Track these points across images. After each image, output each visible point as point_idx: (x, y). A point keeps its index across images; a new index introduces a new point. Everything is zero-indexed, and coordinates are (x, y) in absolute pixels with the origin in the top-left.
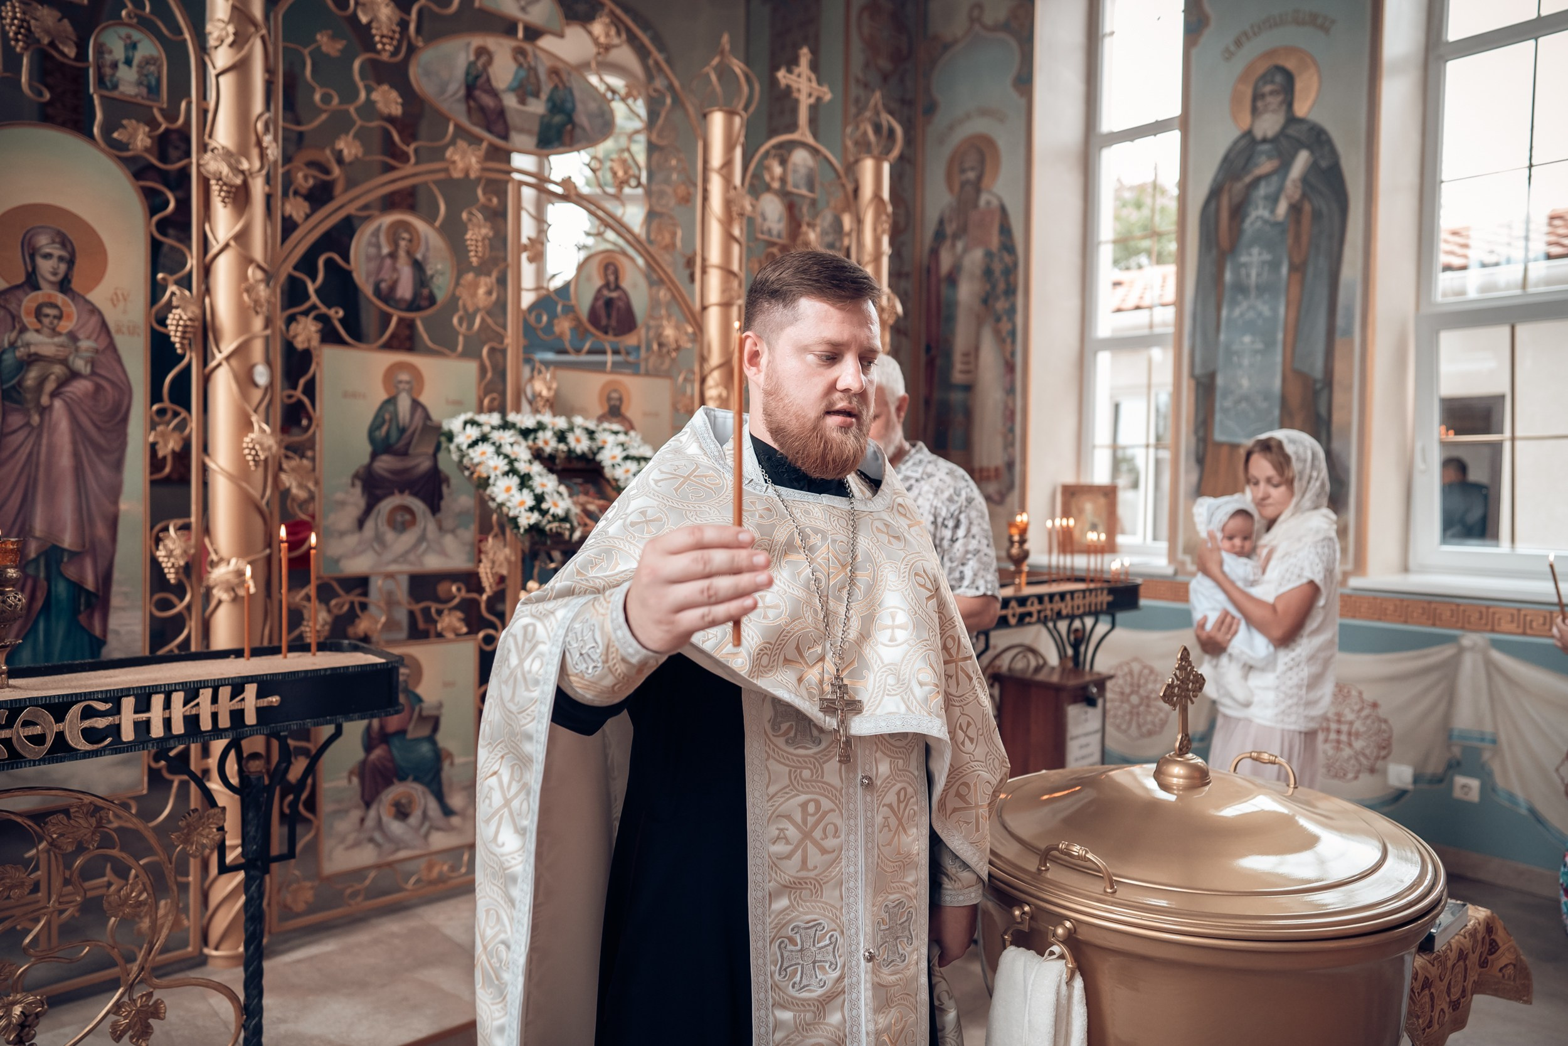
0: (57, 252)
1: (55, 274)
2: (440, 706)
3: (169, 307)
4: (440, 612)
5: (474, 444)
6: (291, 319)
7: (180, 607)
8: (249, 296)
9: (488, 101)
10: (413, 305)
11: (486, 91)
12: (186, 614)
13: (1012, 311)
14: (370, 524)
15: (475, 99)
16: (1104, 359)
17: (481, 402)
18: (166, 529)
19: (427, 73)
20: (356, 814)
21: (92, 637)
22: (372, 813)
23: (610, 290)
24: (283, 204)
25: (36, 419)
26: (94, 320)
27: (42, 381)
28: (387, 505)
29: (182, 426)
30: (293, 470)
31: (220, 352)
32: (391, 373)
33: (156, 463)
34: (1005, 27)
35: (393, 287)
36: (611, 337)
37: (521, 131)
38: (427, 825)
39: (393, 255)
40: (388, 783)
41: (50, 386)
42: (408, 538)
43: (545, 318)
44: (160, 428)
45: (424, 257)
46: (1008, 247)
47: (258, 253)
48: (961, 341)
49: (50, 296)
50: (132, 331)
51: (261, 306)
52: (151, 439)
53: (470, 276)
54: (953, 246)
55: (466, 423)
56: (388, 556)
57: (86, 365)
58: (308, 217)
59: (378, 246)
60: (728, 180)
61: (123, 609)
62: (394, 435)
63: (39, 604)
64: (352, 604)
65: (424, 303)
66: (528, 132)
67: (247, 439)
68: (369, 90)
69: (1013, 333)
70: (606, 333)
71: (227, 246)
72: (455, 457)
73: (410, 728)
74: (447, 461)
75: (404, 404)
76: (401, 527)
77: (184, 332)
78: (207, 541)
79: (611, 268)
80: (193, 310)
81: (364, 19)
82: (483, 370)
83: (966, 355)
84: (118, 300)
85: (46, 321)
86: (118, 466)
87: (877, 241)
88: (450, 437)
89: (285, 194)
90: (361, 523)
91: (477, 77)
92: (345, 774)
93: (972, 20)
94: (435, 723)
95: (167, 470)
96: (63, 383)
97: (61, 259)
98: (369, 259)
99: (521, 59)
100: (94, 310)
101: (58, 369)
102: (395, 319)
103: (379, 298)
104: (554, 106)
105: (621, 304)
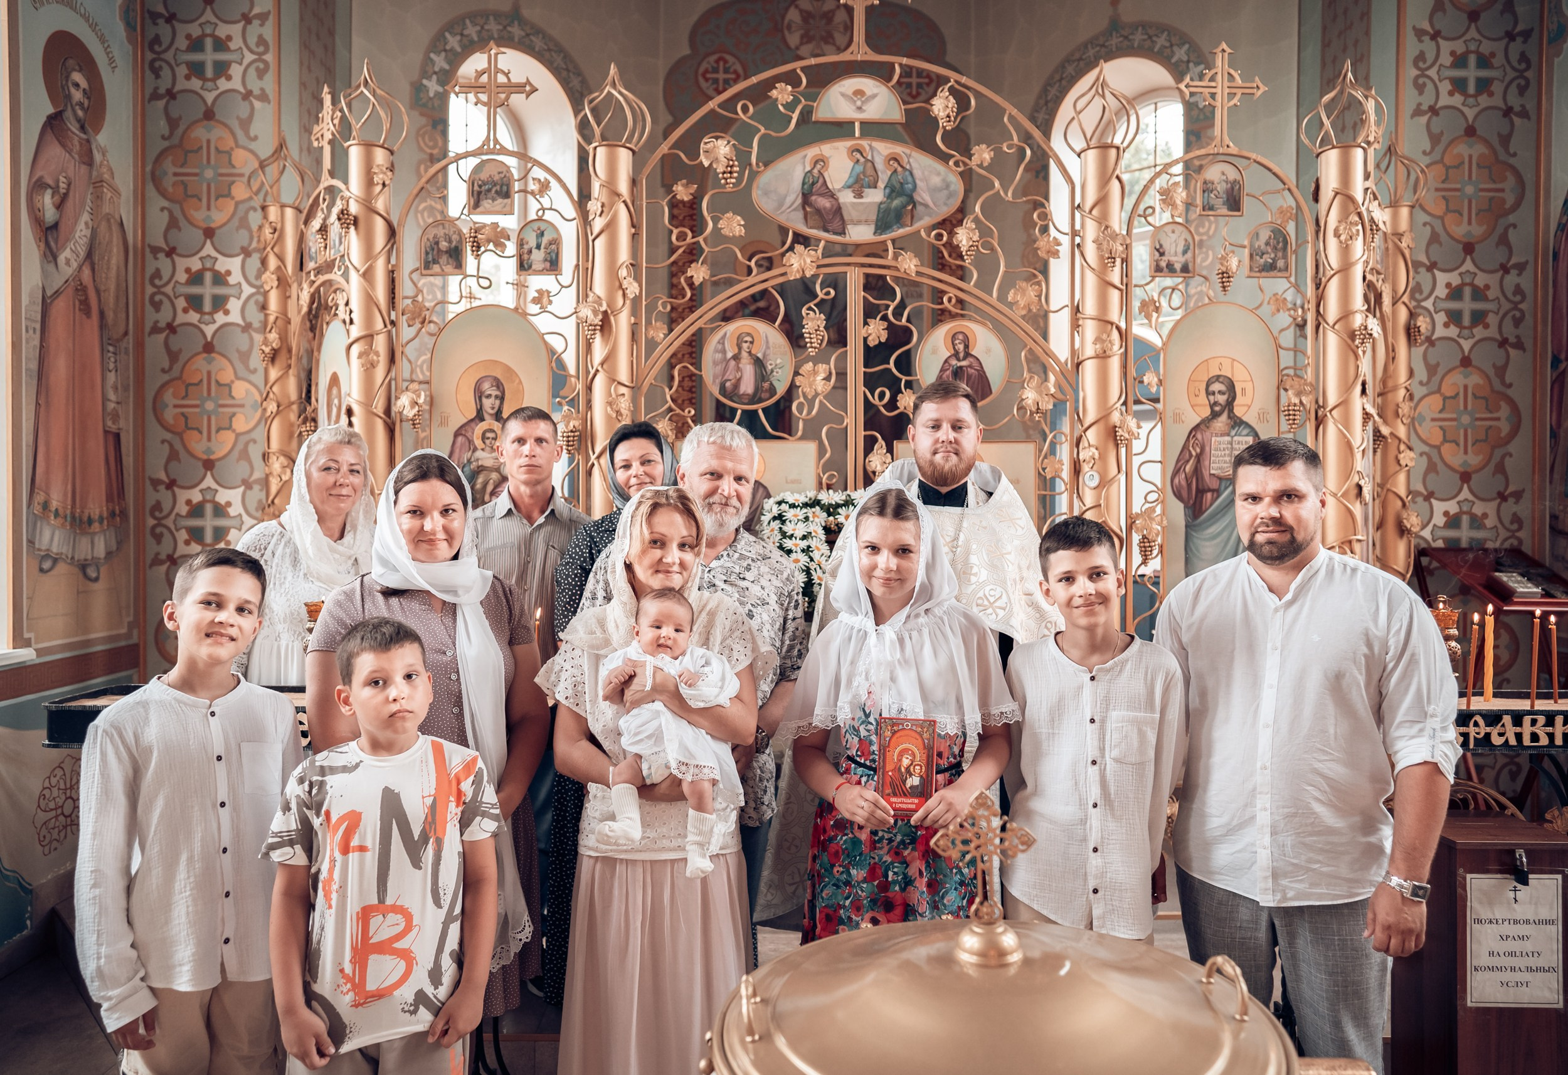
0: (495, 393)
1: (493, 408)
8: (613, 408)
9: (824, 203)
10: (757, 399)
11: (821, 195)
15: (810, 205)
17: (820, 479)
19: (766, 193)
23: (959, 360)
24: (646, 330)
27: (486, 486)
31: (595, 453)
35: (737, 385)
37: (858, 222)
39: (736, 357)
41: (490, 488)
47: (624, 372)
49: (490, 424)
53: (809, 366)
58: (666, 336)
59: (724, 352)
60: (1099, 222)
65: (764, 395)
66: (866, 222)
68: (716, 220)
71: (600, 368)
79: (959, 336)
81: (706, 164)
82: (821, 451)
85: (488, 442)
89: (649, 323)
96: (497, 485)
97: (496, 397)
98: (715, 363)
99: (858, 156)
101: (494, 476)
102: (739, 412)
103: (725, 396)
104: (892, 191)
105: (971, 371)
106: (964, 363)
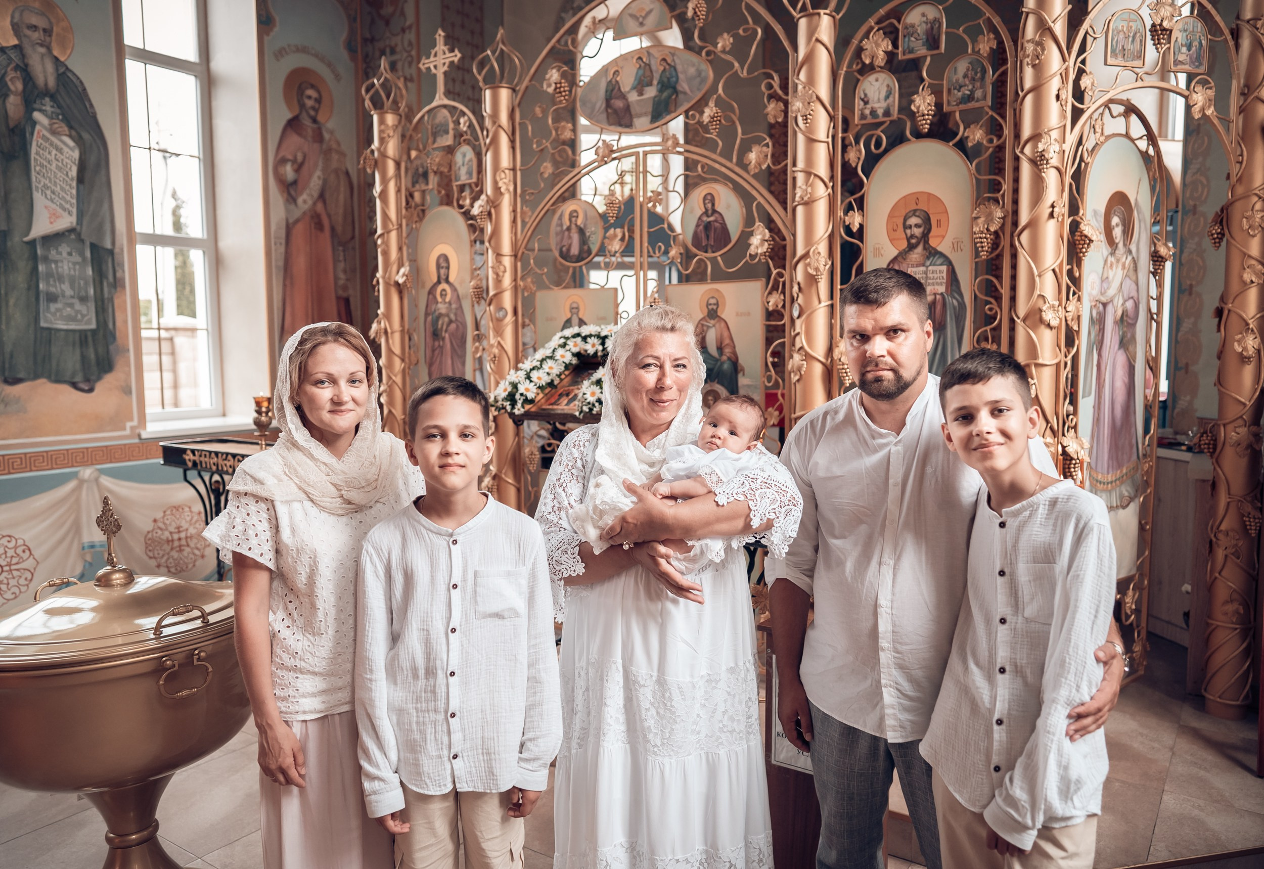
9: (619, 103)
10: (579, 258)
11: (617, 98)
15: (611, 107)
17: (618, 316)
23: (708, 216)
25: (441, 343)
27: (442, 326)
31: (487, 303)
35: (569, 250)
36: (710, 253)
37: (641, 115)
41: (445, 327)
43: (663, 249)
44: (477, 344)
49: (443, 286)
51: (499, 276)
52: (474, 350)
57: (454, 316)
58: (532, 215)
59: (561, 225)
65: (585, 255)
66: (645, 114)
68: (557, 129)
70: (707, 251)
71: (487, 246)
79: (709, 197)
85: (443, 297)
89: (522, 207)
91: (612, 90)
96: (448, 325)
99: (640, 62)
102: (571, 269)
104: (663, 86)
105: (717, 225)
106: (712, 219)
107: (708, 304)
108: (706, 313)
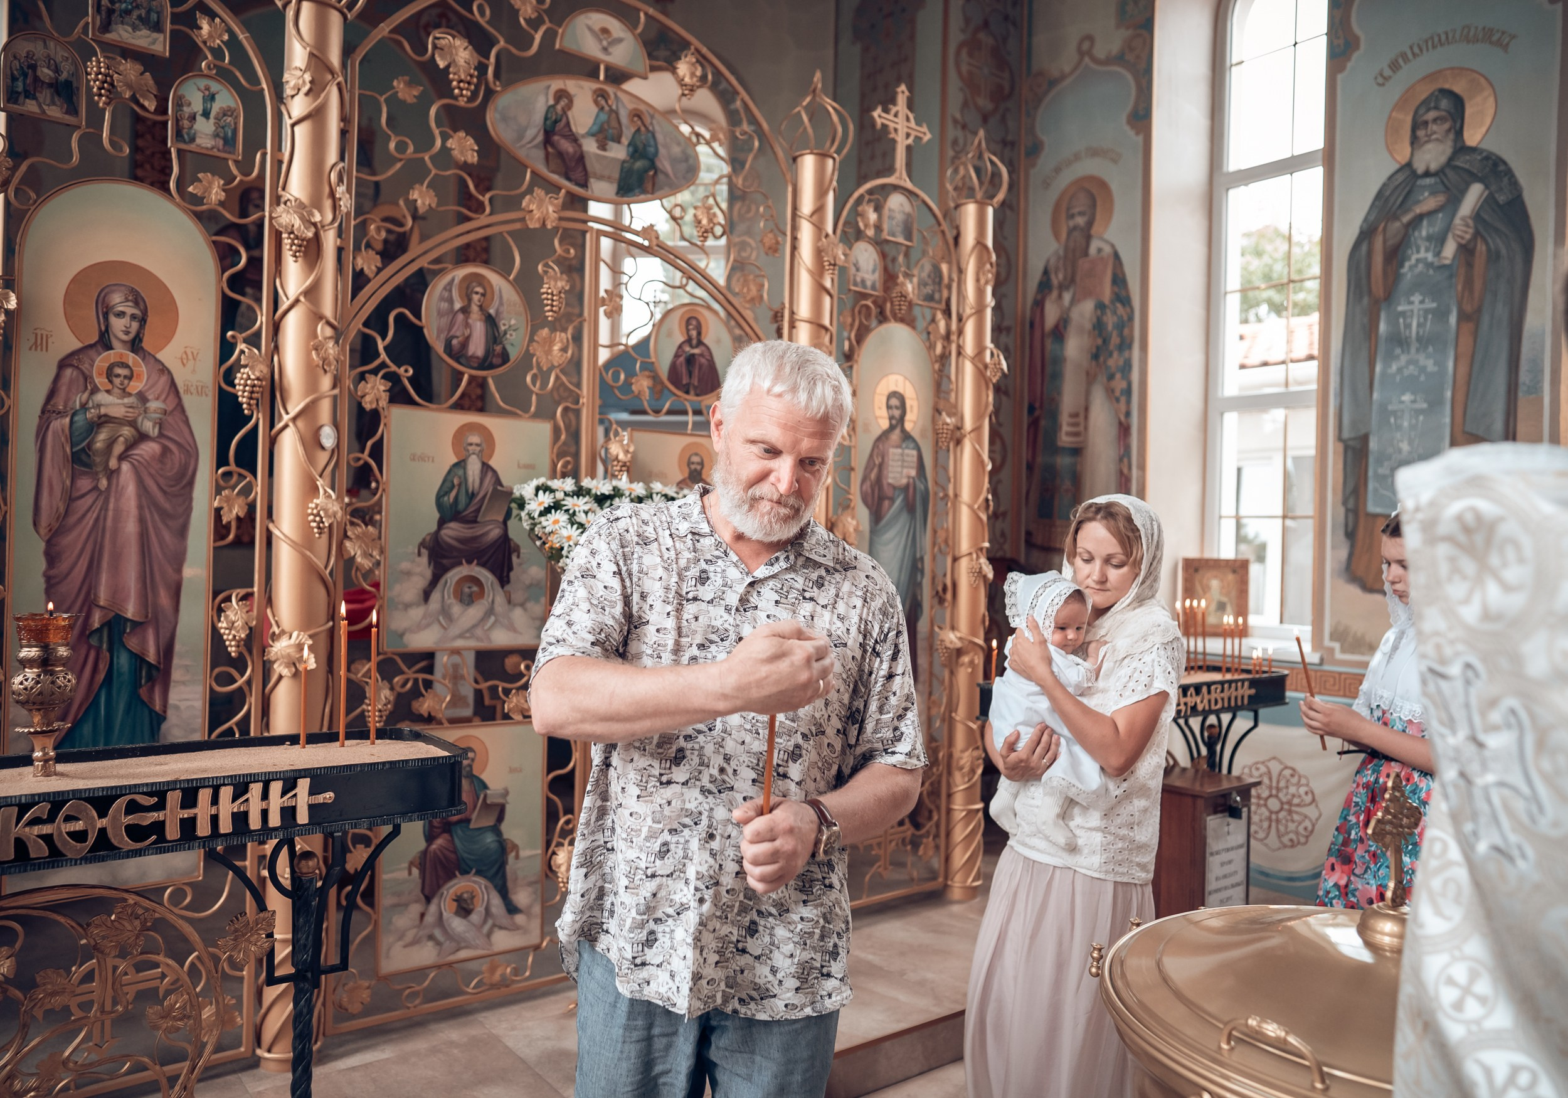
0: (130, 310)
1: (127, 333)
2: (506, 793)
3: (237, 366)
4: (507, 692)
5: (547, 511)
6: (362, 377)
7: (241, 681)
8: (318, 355)
9: (567, 146)
10: (485, 363)
11: (565, 137)
12: (246, 689)
13: (1127, 367)
14: (436, 596)
15: (553, 146)
16: (1231, 419)
17: (555, 466)
18: (228, 599)
19: (505, 119)
20: (416, 909)
21: (152, 711)
22: (433, 908)
23: (692, 347)
24: (354, 258)
25: (103, 483)
26: (164, 379)
27: (111, 443)
28: (454, 575)
29: (247, 490)
30: (358, 537)
31: (287, 413)
32: (462, 432)
33: (220, 529)
34: (1119, 59)
35: (465, 344)
36: (692, 397)
37: (601, 178)
38: (490, 922)
39: (465, 310)
40: (451, 876)
41: (118, 448)
42: (475, 612)
43: (622, 376)
44: (225, 493)
45: (497, 312)
46: (1122, 297)
47: (328, 310)
48: (1069, 399)
49: (121, 355)
50: (200, 391)
51: (329, 365)
52: (216, 504)
53: (545, 332)
54: (1060, 297)
55: (538, 489)
56: (454, 630)
57: (154, 427)
58: (379, 270)
59: (451, 301)
60: (819, 227)
61: (184, 683)
62: (463, 500)
63: (101, 676)
64: (416, 681)
65: (497, 361)
66: (609, 179)
67: (312, 505)
68: (445, 137)
69: (1128, 392)
70: (687, 392)
71: (297, 301)
72: (526, 525)
73: (474, 816)
74: (518, 529)
75: (474, 467)
76: (468, 600)
77: (252, 392)
78: (269, 611)
79: (694, 322)
80: (261, 370)
81: (442, 64)
82: (556, 431)
83: (1075, 415)
84: (188, 359)
85: (117, 381)
86: (182, 532)
87: (980, 292)
88: (521, 503)
89: (357, 248)
90: (426, 595)
91: (556, 122)
92: (406, 865)
93: (1082, 54)
94: (500, 812)
95: (231, 537)
96: (131, 445)
97: (133, 317)
98: (440, 314)
99: (603, 102)
100: (164, 370)
101: (127, 431)
102: (466, 378)
103: (450, 355)
104: (636, 151)
105: (703, 360)
106: (696, 351)
107: (689, 463)
108: (686, 475)
